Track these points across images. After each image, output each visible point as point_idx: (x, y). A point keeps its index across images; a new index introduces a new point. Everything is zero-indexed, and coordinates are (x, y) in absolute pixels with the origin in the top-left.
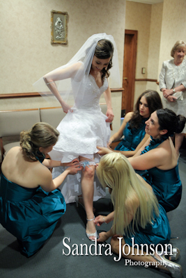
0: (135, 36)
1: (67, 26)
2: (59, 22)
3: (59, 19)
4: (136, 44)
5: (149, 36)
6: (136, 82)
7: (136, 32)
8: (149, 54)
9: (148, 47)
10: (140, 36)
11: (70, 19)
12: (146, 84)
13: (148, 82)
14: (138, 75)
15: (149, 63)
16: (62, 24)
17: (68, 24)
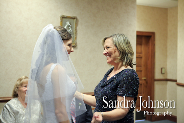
0: (152, 38)
1: (76, 30)
2: (69, 26)
3: (68, 23)
4: (154, 45)
5: (167, 37)
6: (156, 83)
7: (153, 33)
8: (168, 54)
9: (166, 48)
10: (157, 37)
11: (79, 23)
12: (166, 84)
13: (169, 83)
14: (158, 75)
15: (168, 63)
16: (71, 27)
17: (78, 28)
